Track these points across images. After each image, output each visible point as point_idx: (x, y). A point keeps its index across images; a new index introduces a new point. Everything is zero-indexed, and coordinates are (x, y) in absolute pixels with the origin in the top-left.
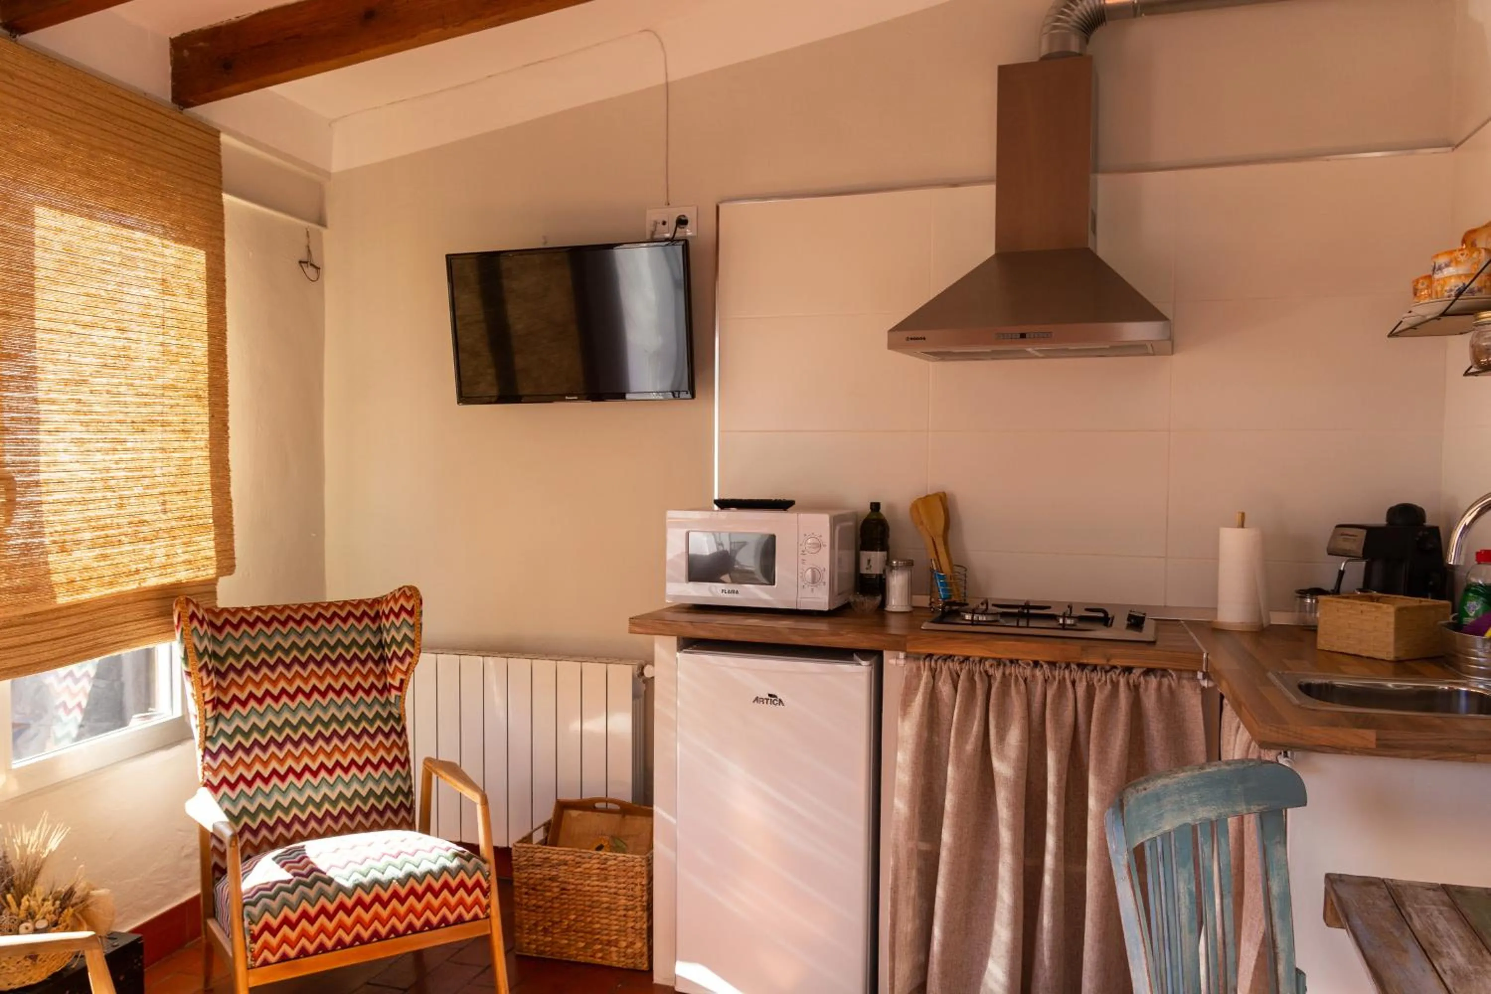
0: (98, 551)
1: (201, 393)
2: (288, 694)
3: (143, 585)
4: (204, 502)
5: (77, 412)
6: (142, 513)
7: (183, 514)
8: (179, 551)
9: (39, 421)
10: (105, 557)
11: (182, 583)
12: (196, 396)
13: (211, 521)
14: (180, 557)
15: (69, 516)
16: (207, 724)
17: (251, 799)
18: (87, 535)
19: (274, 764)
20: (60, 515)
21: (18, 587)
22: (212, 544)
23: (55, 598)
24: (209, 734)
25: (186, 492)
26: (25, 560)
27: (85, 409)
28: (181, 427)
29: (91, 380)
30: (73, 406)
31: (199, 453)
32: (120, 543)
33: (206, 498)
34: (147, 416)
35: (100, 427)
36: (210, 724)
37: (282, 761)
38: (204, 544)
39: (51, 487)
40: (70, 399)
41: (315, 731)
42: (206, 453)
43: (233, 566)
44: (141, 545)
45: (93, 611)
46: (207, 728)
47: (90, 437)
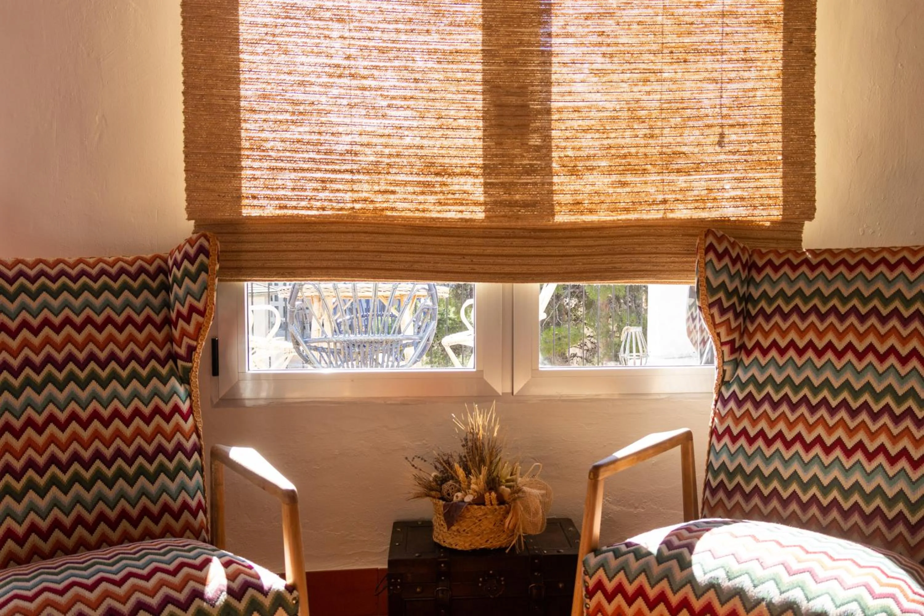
0: (614, 178)
1: (773, 17)
2: (815, 349)
3: (670, 215)
4: (771, 137)
5: (600, 44)
6: (679, 144)
7: (737, 148)
8: (727, 186)
9: (550, 54)
10: (624, 184)
11: (729, 220)
12: (765, 22)
13: (780, 157)
14: (728, 192)
15: (584, 143)
16: (725, 368)
17: (749, 458)
18: (604, 163)
19: (781, 426)
20: (573, 142)
21: (517, 201)
22: (779, 182)
23: (553, 215)
24: (726, 379)
25: (744, 125)
26: (527, 179)
27: (609, 41)
28: (742, 56)
29: (619, 13)
30: (595, 39)
31: (769, 83)
32: (645, 172)
33: (775, 133)
34: (692, 46)
35: (628, 57)
36: (728, 368)
37: (791, 425)
38: (768, 182)
39: (565, 115)
40: (591, 32)
41: (840, 399)
42: (778, 84)
43: (814, 209)
44: (673, 177)
45: (612, 237)
46: (724, 371)
47: (614, 68)
